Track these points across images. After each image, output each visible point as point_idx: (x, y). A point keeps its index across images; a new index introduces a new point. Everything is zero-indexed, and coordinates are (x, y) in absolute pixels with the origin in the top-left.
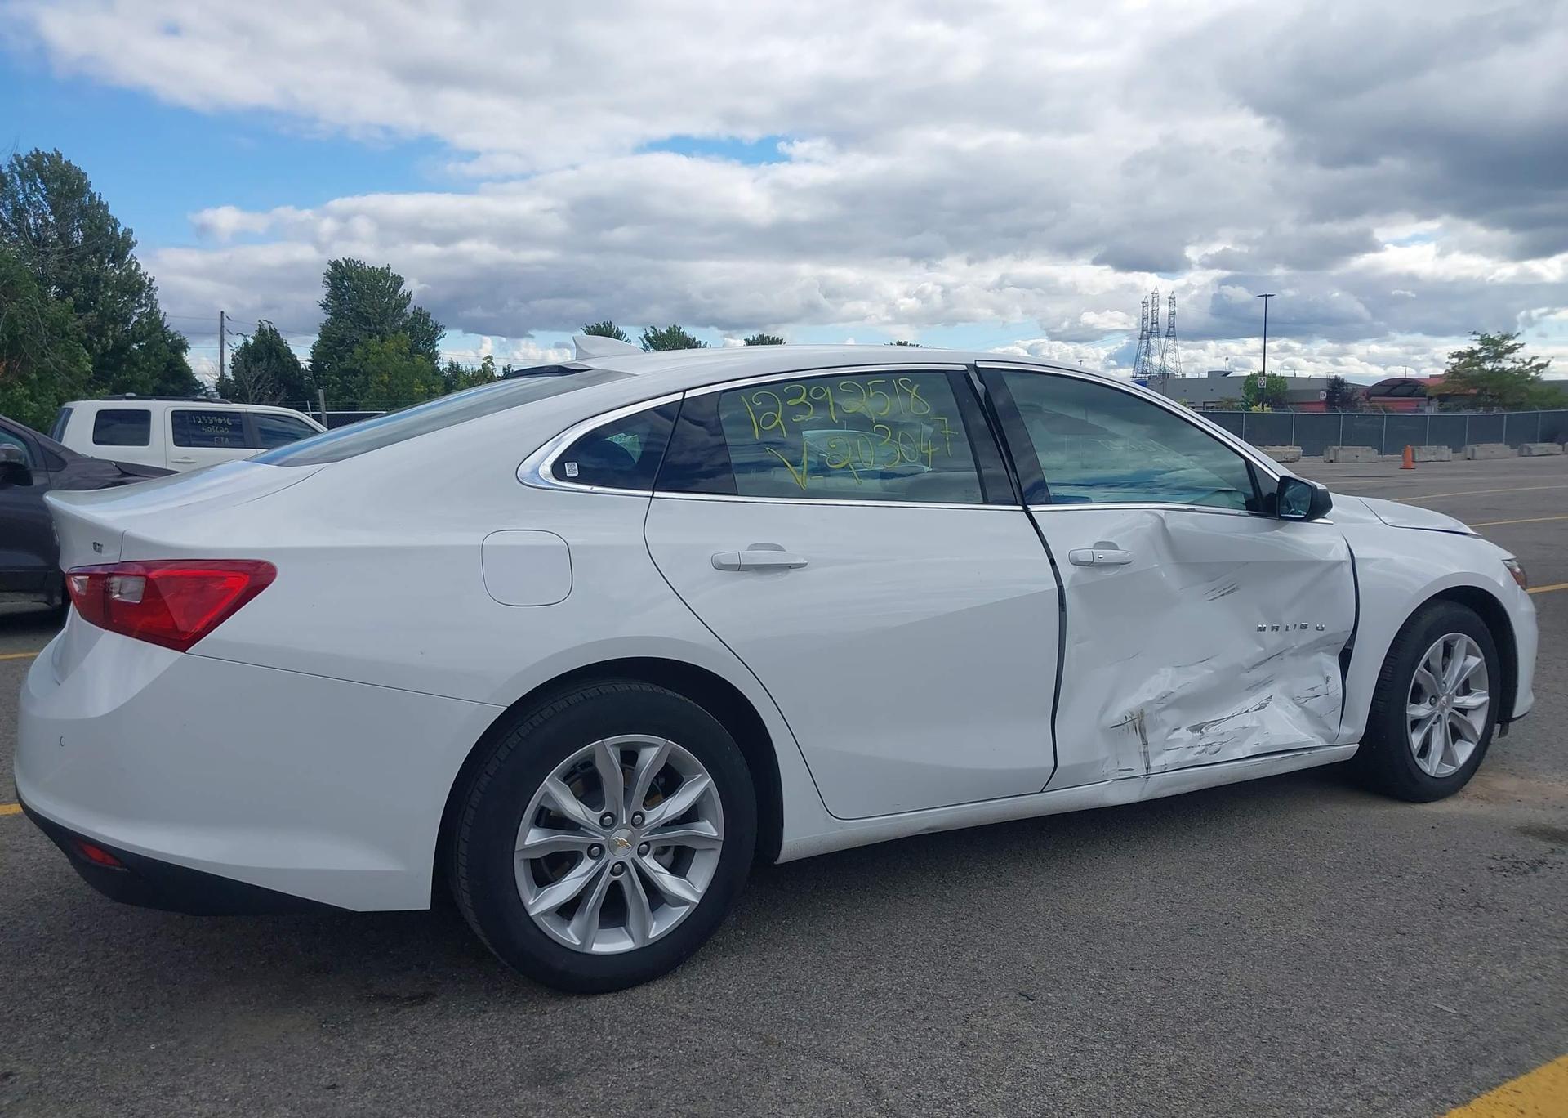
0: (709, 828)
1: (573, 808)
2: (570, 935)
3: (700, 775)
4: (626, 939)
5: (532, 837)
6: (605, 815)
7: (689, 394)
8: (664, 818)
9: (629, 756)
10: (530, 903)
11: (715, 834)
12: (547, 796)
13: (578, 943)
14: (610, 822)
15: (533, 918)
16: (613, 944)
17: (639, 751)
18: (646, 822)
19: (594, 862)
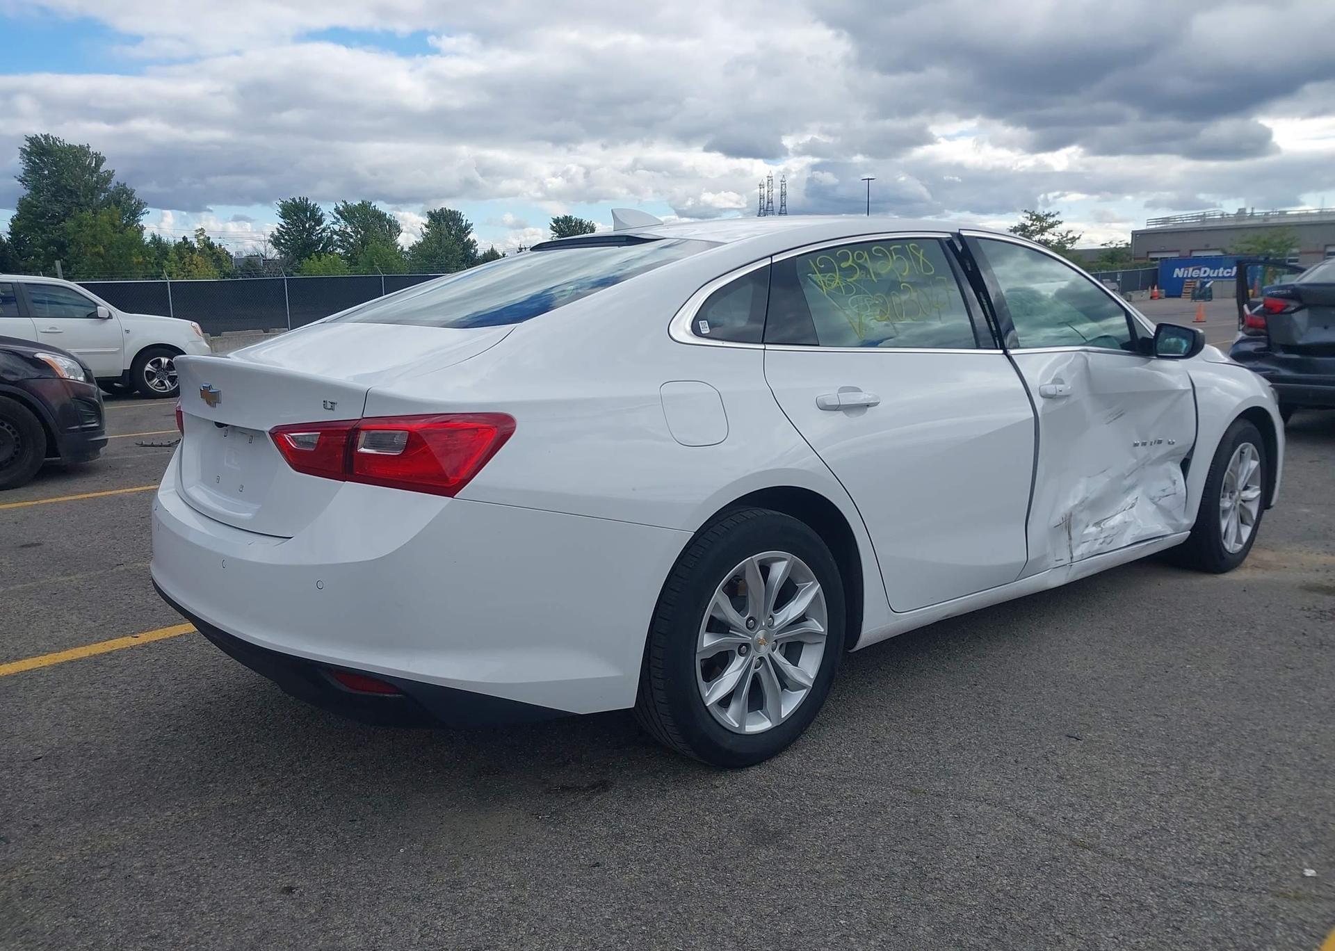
0: (818, 626)
1: (731, 615)
2: (730, 718)
3: (812, 583)
4: (765, 720)
5: (707, 641)
6: (750, 618)
7: (776, 259)
8: (789, 619)
9: (765, 569)
10: (706, 695)
11: (823, 630)
12: (717, 605)
13: (737, 726)
14: (752, 624)
15: (709, 708)
16: (758, 725)
17: (770, 565)
18: (776, 624)
19: (743, 658)
